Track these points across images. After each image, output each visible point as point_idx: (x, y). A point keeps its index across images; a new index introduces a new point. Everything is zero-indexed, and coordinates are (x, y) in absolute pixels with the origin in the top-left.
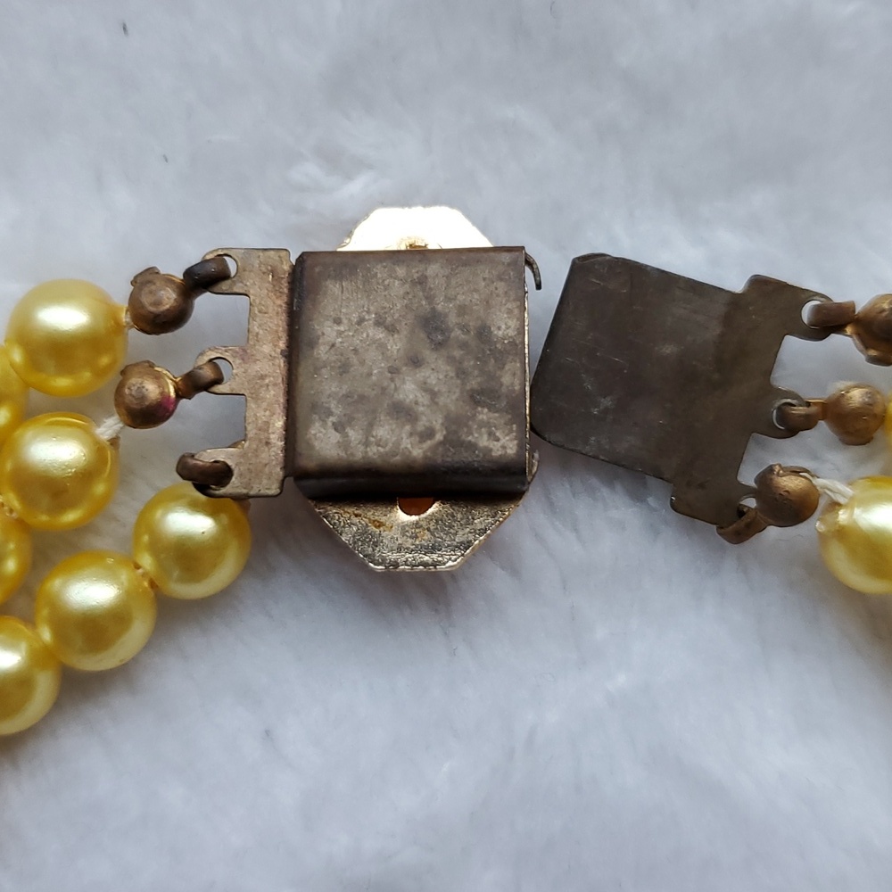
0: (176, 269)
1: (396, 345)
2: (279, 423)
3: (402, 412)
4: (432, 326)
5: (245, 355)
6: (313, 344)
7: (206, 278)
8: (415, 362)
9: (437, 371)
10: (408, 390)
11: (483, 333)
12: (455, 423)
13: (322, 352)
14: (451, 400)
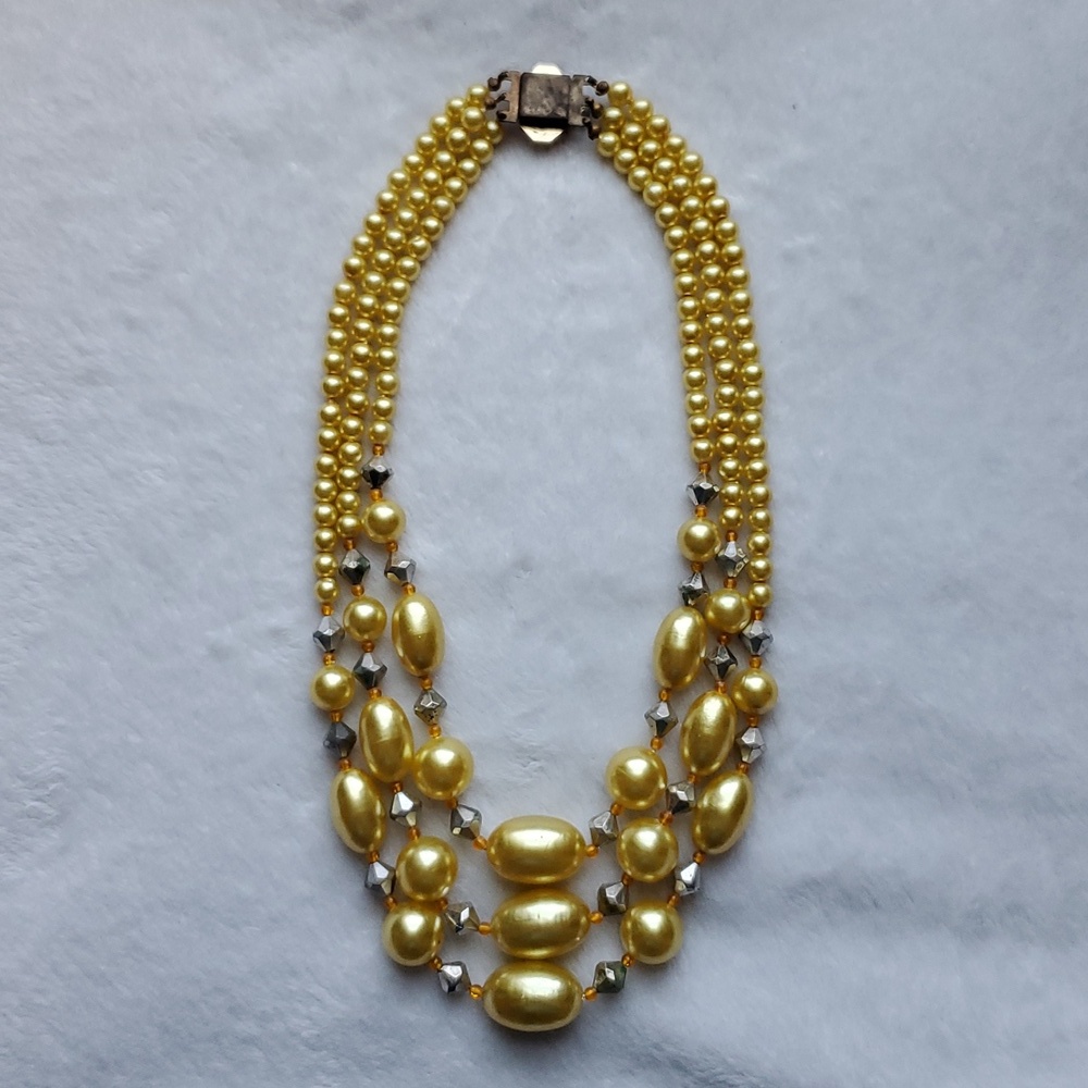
0: (496, 76)
1: (542, 93)
2: (517, 108)
3: (543, 106)
4: (551, 89)
5: (510, 93)
6: (525, 90)
7: (502, 77)
8: (546, 97)
9: (551, 99)
10: (545, 102)
11: (561, 93)
12: (554, 110)
13: (528, 93)
14: (554, 105)
